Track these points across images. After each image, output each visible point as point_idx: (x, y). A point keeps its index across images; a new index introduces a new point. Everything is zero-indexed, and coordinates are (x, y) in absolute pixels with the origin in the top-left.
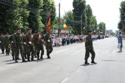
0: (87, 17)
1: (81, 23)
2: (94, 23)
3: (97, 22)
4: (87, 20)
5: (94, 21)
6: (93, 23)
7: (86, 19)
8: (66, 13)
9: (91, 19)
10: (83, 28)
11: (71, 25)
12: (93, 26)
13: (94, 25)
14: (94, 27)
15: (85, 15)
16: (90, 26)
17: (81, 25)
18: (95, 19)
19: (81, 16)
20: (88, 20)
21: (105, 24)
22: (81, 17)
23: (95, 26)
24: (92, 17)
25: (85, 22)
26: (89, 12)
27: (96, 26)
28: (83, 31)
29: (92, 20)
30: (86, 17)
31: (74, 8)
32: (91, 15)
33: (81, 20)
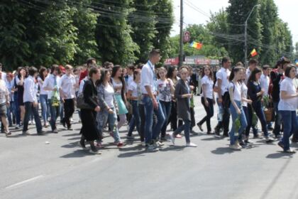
0: (262, 25)
1: (246, 40)
2: (284, 39)
3: (291, 37)
4: (262, 33)
5: (282, 34)
6: (280, 39)
7: (260, 30)
8: (212, 16)
9: (275, 31)
10: (249, 53)
11: (224, 46)
12: (280, 47)
13: (282, 45)
14: (282, 49)
15: (258, 20)
16: (272, 47)
17: (246, 44)
18: (286, 28)
19: (246, 22)
20: (266, 33)
22: (246, 24)
23: (285, 48)
24: (276, 26)
25: (256, 37)
26: (268, 14)
27: (287, 47)
28: (248, 59)
29: (278, 33)
30: (260, 25)
31: (230, 4)
32: (274, 21)
33: (246, 33)
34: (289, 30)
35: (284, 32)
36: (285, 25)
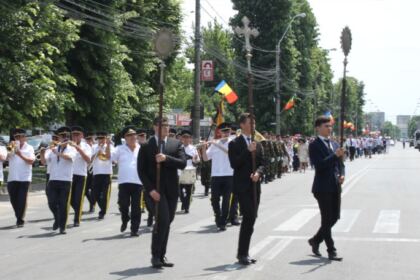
0: (298, 53)
1: (277, 81)
2: (323, 79)
4: (298, 68)
5: (321, 69)
7: (294, 61)
10: (283, 105)
12: (320, 94)
13: (321, 91)
14: (322, 98)
15: (291, 42)
17: (278, 89)
18: (326, 60)
19: (278, 46)
20: (303, 68)
21: (362, 87)
22: (278, 51)
23: (325, 96)
24: (314, 55)
25: (289, 75)
26: (304, 31)
27: (328, 95)
28: (282, 116)
30: (293, 50)
31: (237, 12)
32: (312, 46)
33: (278, 68)
34: (329, 62)
35: (324, 67)
36: (325, 53)
